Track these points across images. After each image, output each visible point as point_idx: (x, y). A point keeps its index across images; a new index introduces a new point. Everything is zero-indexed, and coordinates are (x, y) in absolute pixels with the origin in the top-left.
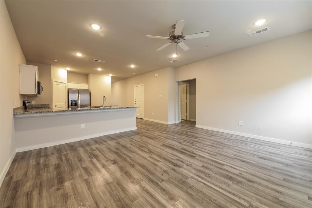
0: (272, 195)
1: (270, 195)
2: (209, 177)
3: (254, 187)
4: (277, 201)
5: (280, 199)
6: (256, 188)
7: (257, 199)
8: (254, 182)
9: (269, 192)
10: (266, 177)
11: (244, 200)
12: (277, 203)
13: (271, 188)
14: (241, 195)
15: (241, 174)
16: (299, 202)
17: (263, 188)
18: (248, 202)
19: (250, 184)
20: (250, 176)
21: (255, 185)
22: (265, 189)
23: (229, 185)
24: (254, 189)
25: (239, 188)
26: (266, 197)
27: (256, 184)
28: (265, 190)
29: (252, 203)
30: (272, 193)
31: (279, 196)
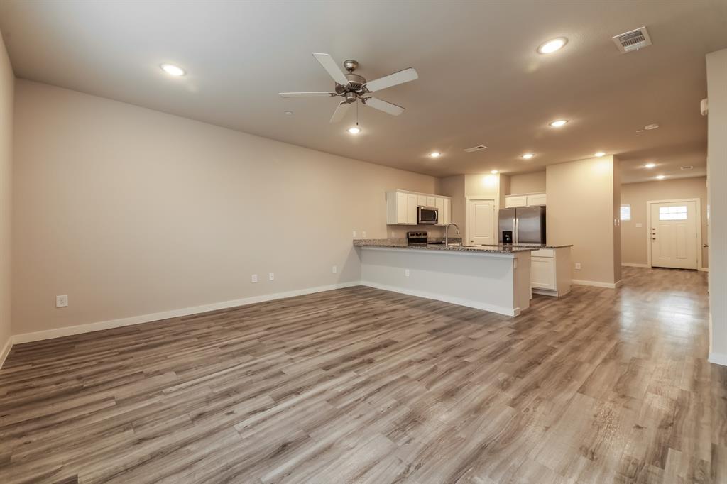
0: (148, 425)
1: (151, 424)
2: (246, 374)
3: (183, 413)
4: (134, 423)
5: (131, 431)
6: (180, 415)
7: (161, 404)
8: (193, 420)
9: (156, 426)
10: (190, 453)
11: (174, 392)
12: (131, 421)
13: (158, 437)
14: (185, 391)
15: (229, 414)
16: (96, 453)
17: (170, 425)
18: (168, 393)
19: (194, 413)
20: (216, 425)
21: (186, 418)
22: (167, 426)
23: (212, 387)
24: (180, 411)
25: (198, 395)
26: (153, 416)
27: (187, 421)
28: (164, 423)
29: (163, 396)
30: (151, 428)
31: (136, 434)
